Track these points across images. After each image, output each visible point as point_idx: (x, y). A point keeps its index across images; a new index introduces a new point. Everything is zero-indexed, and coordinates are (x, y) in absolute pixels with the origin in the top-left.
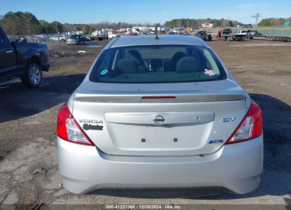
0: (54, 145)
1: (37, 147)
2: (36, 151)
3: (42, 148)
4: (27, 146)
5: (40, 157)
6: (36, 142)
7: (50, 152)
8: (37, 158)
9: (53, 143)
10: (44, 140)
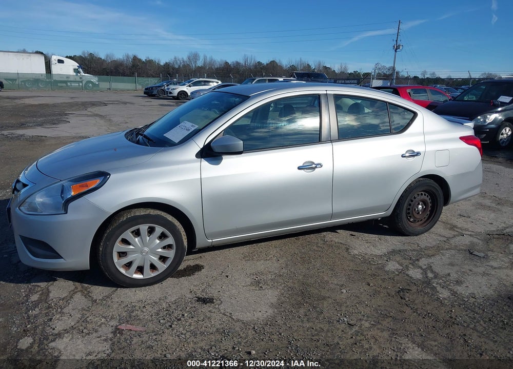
0: (432, 271)
1: (458, 282)
2: (466, 277)
3: (454, 276)
4: (476, 292)
5: (467, 267)
6: (454, 293)
7: (447, 267)
8: (471, 267)
9: (430, 275)
10: (439, 288)
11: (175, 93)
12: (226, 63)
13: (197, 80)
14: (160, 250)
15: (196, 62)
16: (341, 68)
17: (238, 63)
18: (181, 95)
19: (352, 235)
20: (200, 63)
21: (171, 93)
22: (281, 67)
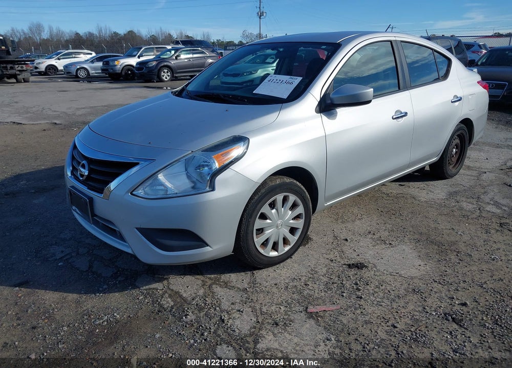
11: (42, 67)
12: (77, 34)
13: (66, 52)
14: (292, 221)
15: (40, 34)
16: (204, 36)
17: (91, 34)
18: (50, 69)
19: (401, 185)
20: (45, 35)
21: (36, 68)
22: (140, 38)
